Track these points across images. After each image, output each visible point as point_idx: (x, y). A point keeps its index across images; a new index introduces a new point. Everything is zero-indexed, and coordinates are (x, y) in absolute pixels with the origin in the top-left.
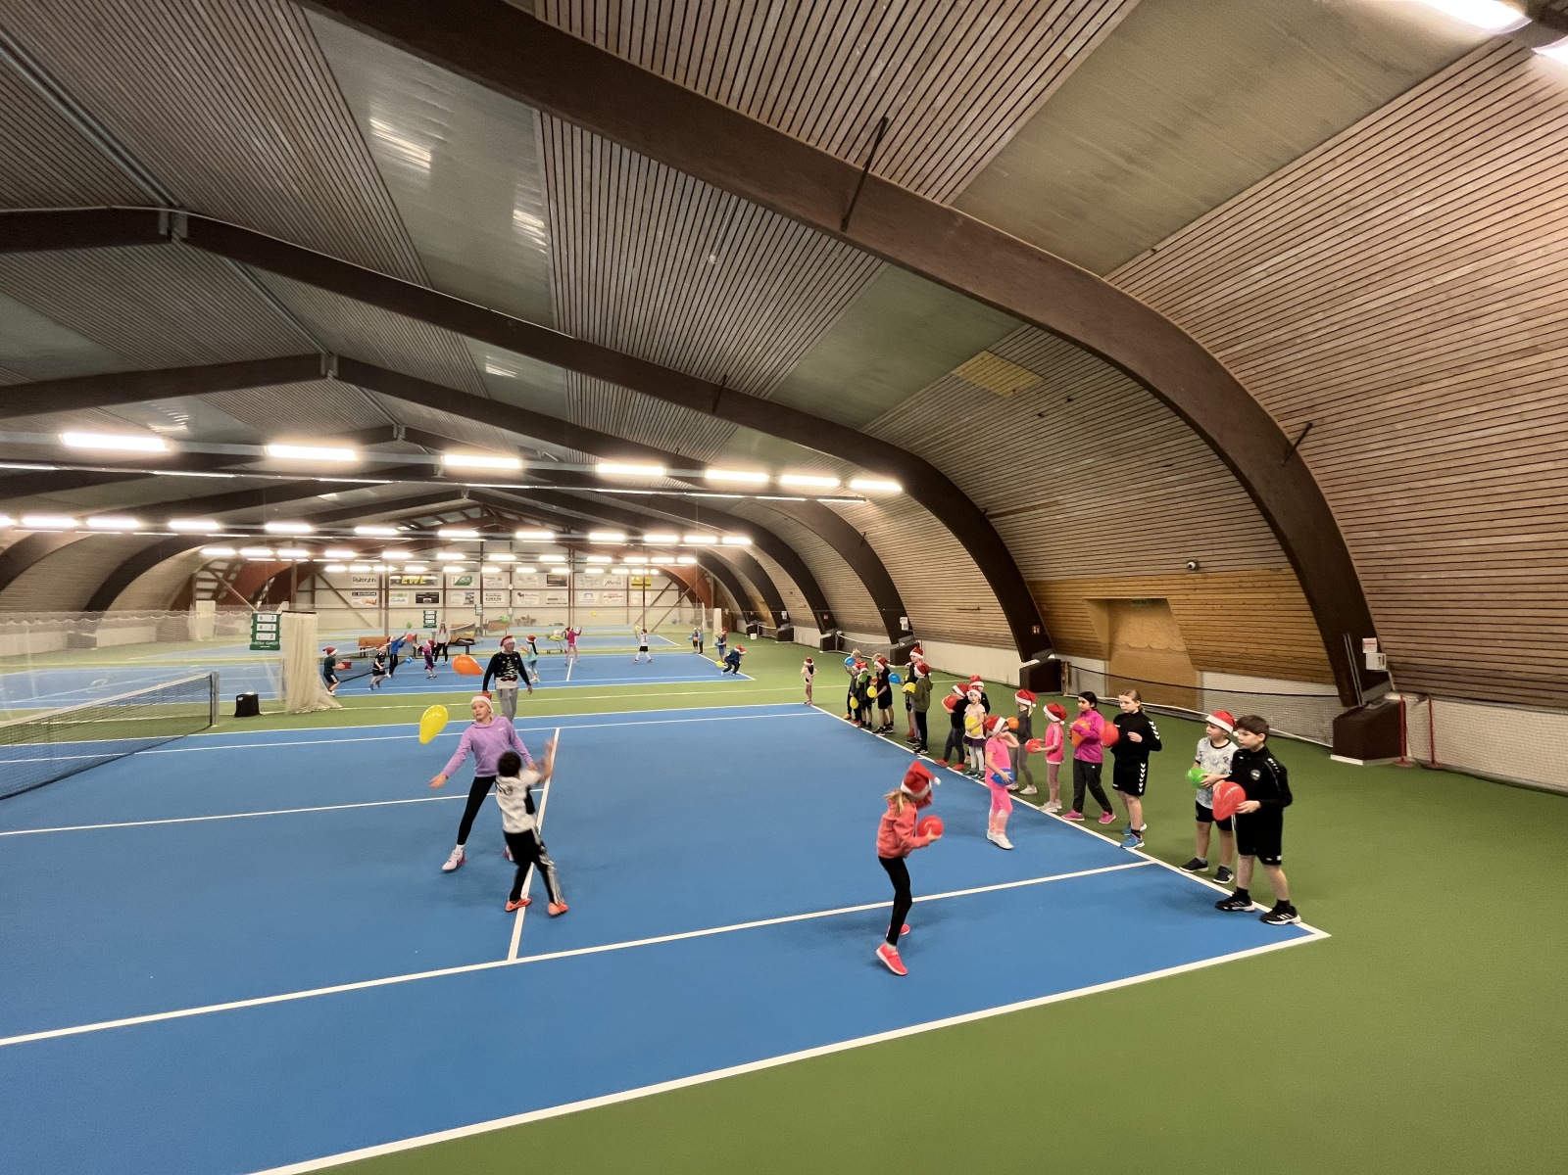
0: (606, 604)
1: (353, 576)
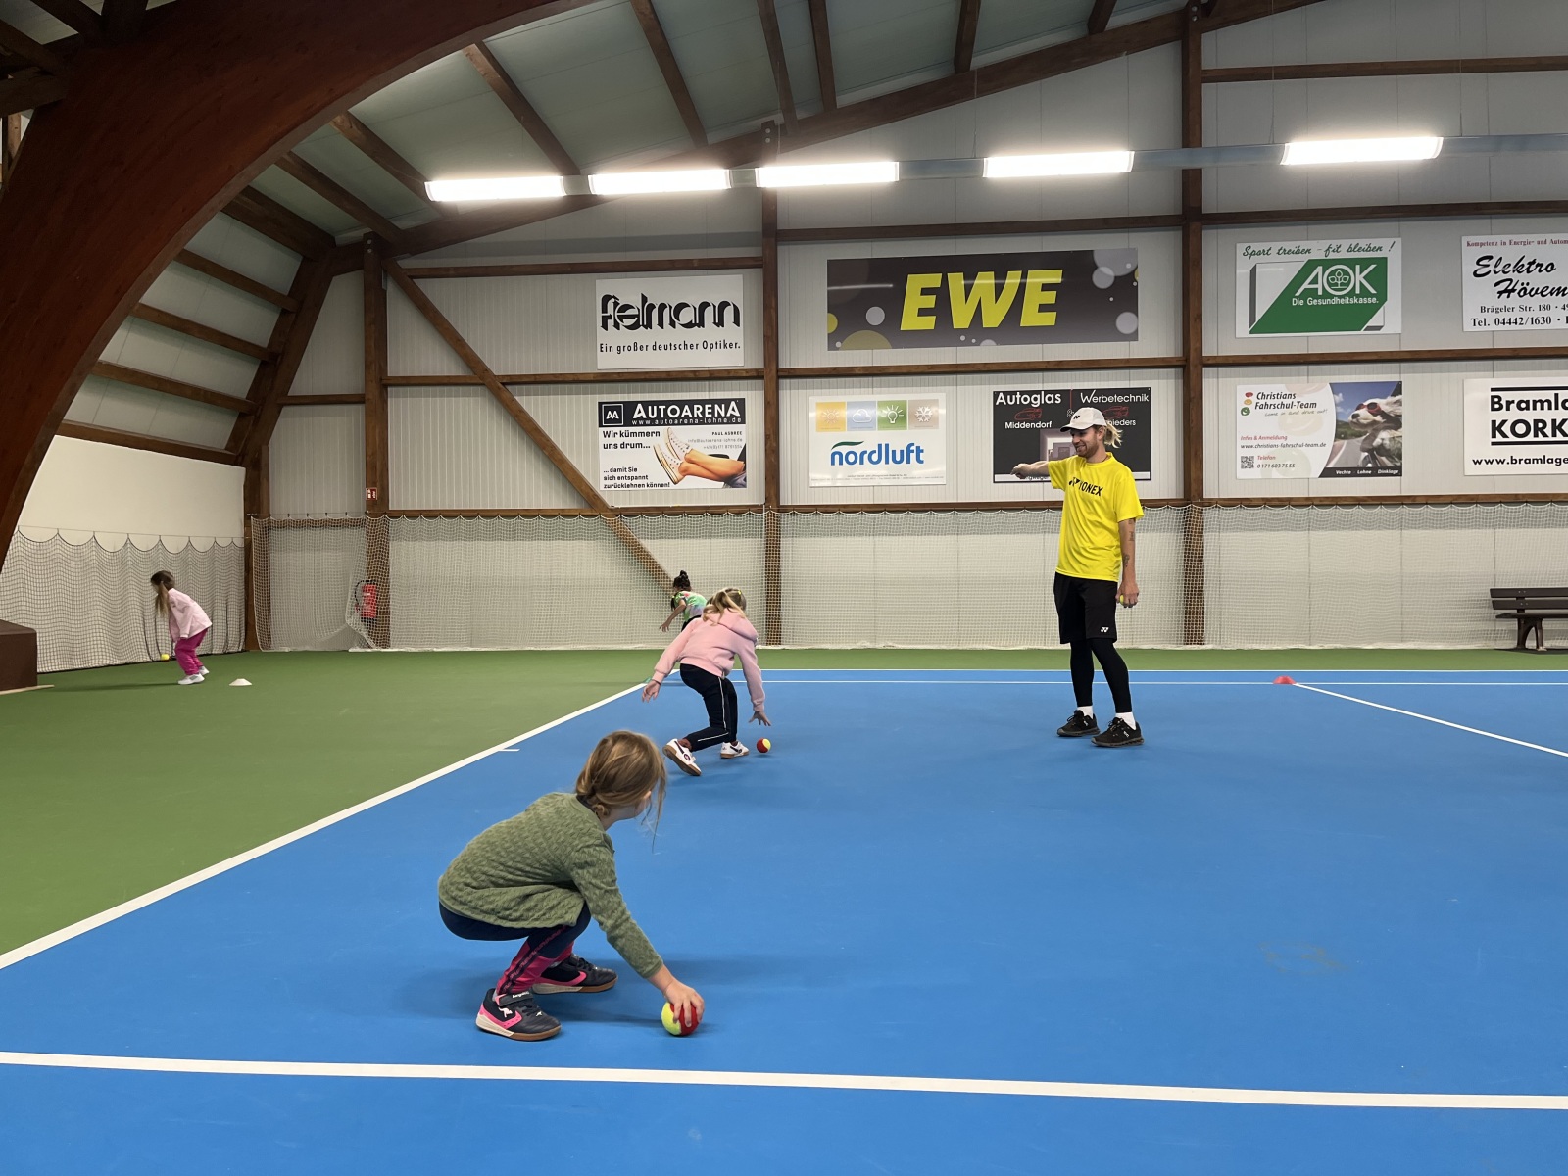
1: (605, 285)
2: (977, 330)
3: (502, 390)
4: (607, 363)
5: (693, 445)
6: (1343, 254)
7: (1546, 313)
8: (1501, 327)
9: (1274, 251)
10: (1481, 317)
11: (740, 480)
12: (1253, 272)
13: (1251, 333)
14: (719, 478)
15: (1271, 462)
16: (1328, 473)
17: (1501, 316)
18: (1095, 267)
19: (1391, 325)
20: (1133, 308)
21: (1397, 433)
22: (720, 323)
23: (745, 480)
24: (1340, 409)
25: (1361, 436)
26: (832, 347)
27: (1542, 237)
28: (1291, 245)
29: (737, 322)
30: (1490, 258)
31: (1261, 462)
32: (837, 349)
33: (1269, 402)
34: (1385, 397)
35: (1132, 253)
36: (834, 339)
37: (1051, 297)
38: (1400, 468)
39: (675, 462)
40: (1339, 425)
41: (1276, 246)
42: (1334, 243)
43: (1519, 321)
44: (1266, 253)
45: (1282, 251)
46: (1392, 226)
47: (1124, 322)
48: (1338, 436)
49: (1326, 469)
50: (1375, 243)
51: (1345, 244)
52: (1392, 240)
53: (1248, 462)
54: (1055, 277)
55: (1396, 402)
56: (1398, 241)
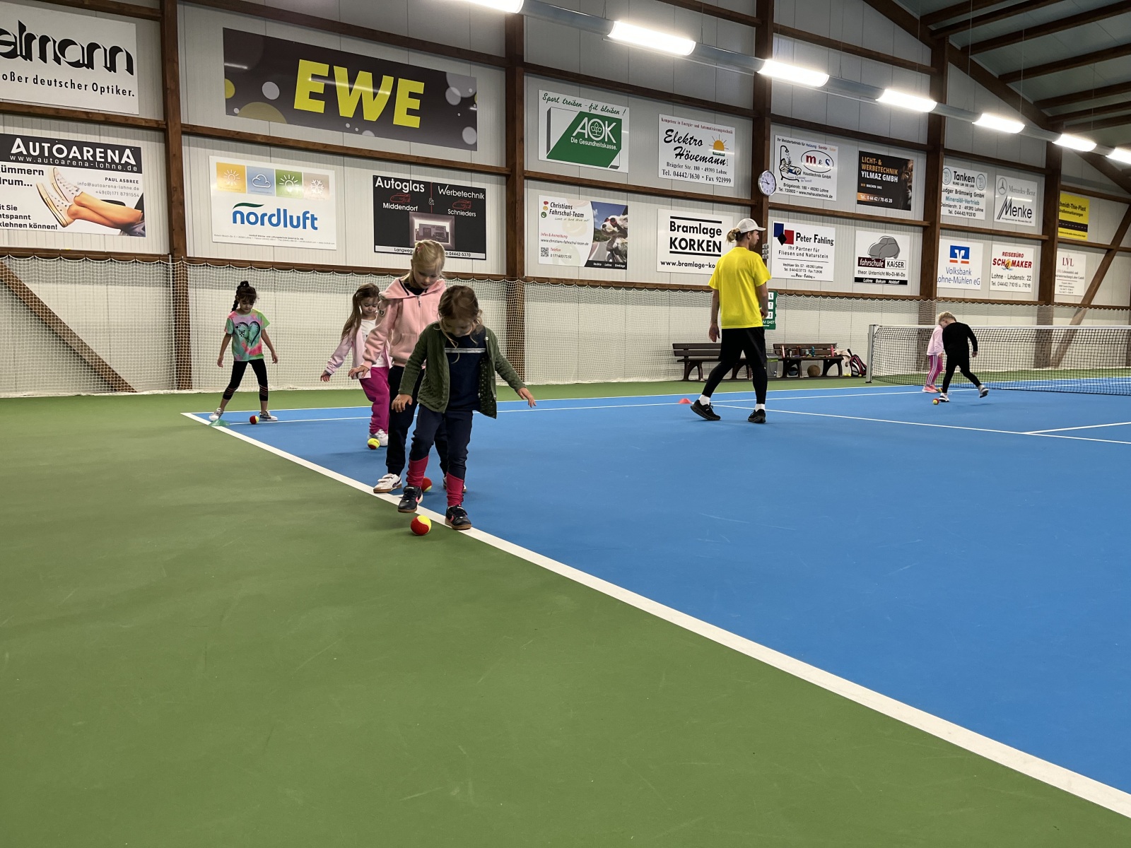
0: (996, 289)
2: (358, 121)
5: (82, 188)
6: (598, 112)
7: (697, 172)
8: (676, 178)
9: (561, 101)
10: (667, 169)
11: (139, 229)
12: (549, 112)
13: (548, 157)
14: (115, 225)
15: (558, 253)
16: (590, 264)
17: (677, 170)
18: (448, 87)
19: (623, 167)
20: (474, 125)
21: (625, 241)
22: (112, 68)
23: (144, 229)
24: (596, 221)
25: (606, 240)
26: (229, 111)
27: (697, 123)
28: (570, 99)
29: (130, 69)
30: (672, 131)
31: (553, 252)
32: (236, 115)
33: (558, 210)
34: (618, 215)
35: (472, 81)
36: (231, 105)
37: (415, 104)
38: (625, 264)
39: (63, 206)
40: (596, 231)
41: (562, 97)
42: (595, 103)
43: (685, 175)
44: (556, 100)
45: (565, 102)
46: (624, 98)
47: (468, 134)
48: (595, 239)
49: (588, 261)
50: (616, 108)
51: (601, 105)
52: (624, 108)
53: (545, 252)
54: (419, 87)
55: (625, 219)
56: (628, 109)
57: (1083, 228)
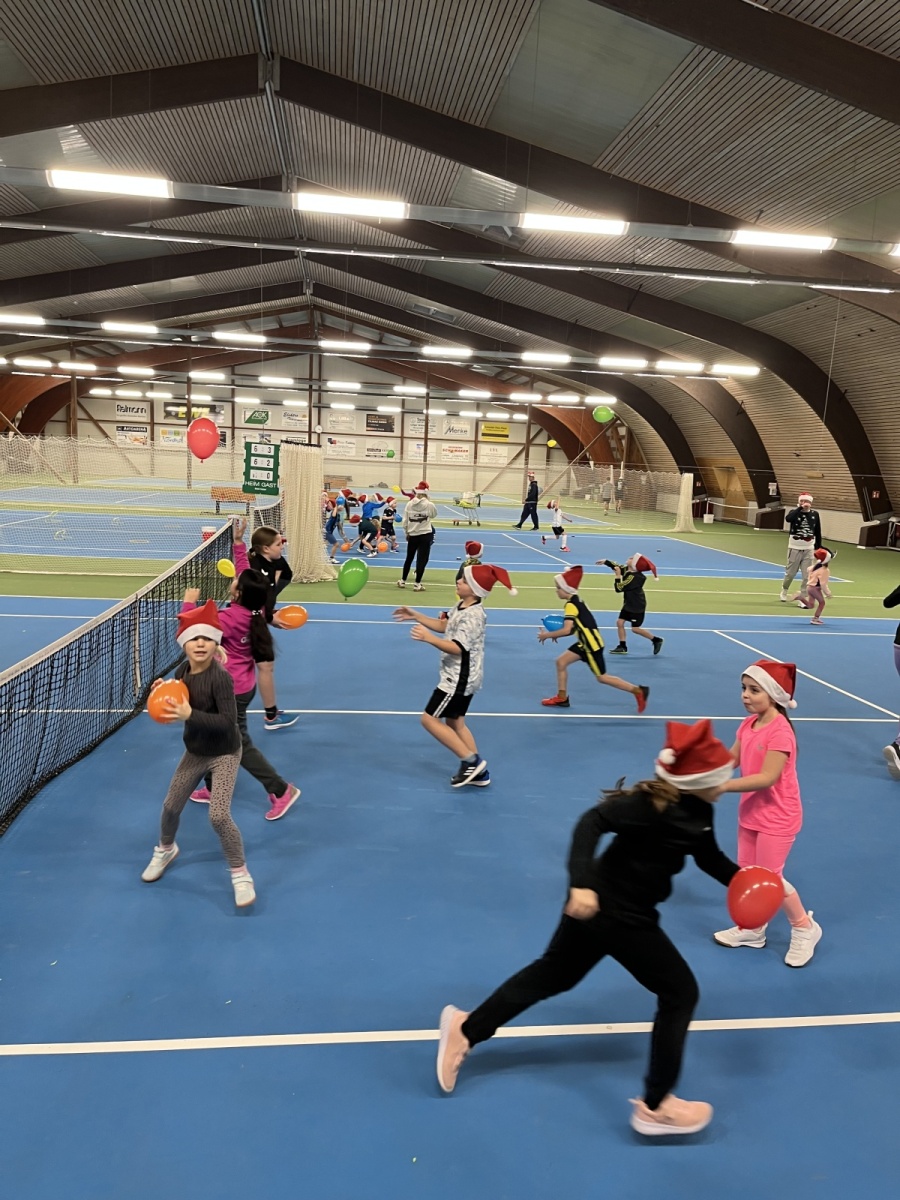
0: (445, 460)
1: (118, 403)
3: (96, 422)
4: (118, 418)
9: (248, 408)
10: (285, 424)
18: (216, 409)
23: (147, 444)
26: (164, 419)
30: (286, 413)
35: (223, 406)
39: (132, 439)
50: (267, 408)
52: (270, 408)
55: (270, 439)
57: (507, 436)
